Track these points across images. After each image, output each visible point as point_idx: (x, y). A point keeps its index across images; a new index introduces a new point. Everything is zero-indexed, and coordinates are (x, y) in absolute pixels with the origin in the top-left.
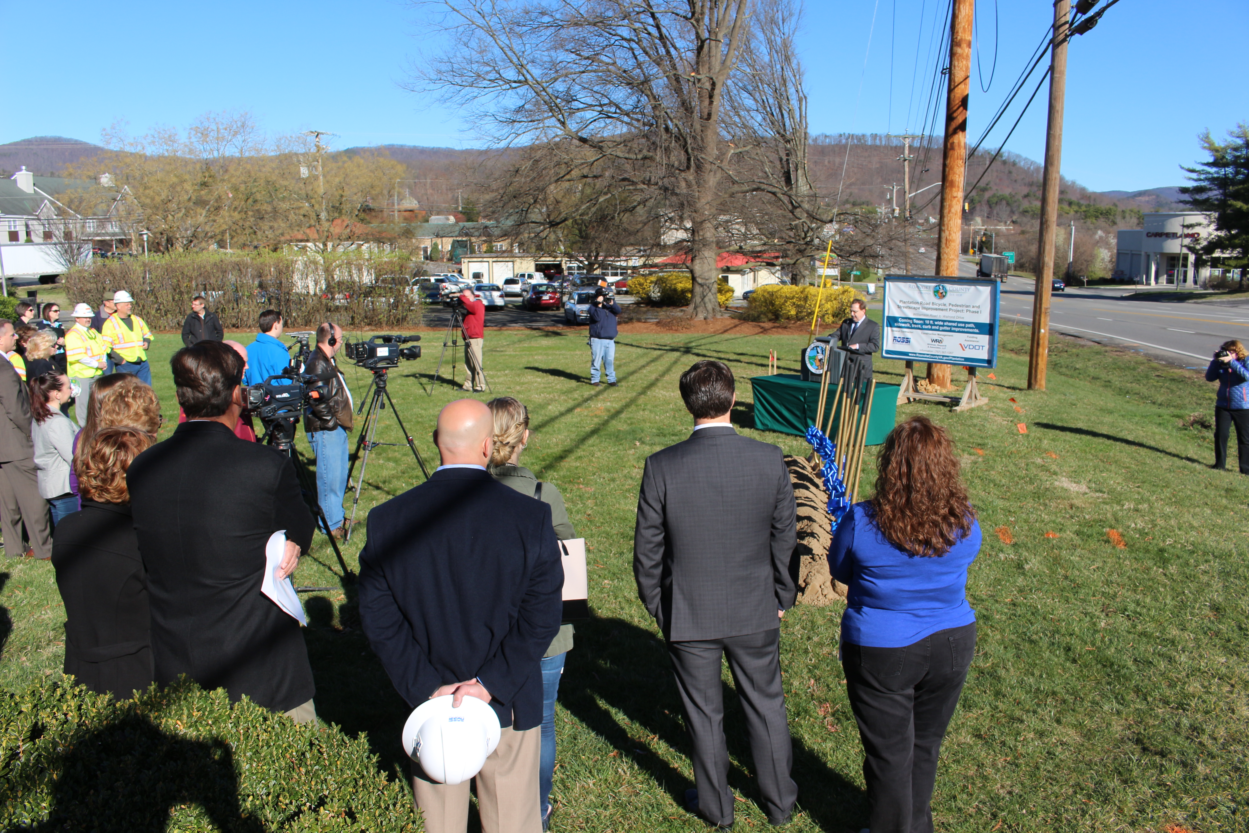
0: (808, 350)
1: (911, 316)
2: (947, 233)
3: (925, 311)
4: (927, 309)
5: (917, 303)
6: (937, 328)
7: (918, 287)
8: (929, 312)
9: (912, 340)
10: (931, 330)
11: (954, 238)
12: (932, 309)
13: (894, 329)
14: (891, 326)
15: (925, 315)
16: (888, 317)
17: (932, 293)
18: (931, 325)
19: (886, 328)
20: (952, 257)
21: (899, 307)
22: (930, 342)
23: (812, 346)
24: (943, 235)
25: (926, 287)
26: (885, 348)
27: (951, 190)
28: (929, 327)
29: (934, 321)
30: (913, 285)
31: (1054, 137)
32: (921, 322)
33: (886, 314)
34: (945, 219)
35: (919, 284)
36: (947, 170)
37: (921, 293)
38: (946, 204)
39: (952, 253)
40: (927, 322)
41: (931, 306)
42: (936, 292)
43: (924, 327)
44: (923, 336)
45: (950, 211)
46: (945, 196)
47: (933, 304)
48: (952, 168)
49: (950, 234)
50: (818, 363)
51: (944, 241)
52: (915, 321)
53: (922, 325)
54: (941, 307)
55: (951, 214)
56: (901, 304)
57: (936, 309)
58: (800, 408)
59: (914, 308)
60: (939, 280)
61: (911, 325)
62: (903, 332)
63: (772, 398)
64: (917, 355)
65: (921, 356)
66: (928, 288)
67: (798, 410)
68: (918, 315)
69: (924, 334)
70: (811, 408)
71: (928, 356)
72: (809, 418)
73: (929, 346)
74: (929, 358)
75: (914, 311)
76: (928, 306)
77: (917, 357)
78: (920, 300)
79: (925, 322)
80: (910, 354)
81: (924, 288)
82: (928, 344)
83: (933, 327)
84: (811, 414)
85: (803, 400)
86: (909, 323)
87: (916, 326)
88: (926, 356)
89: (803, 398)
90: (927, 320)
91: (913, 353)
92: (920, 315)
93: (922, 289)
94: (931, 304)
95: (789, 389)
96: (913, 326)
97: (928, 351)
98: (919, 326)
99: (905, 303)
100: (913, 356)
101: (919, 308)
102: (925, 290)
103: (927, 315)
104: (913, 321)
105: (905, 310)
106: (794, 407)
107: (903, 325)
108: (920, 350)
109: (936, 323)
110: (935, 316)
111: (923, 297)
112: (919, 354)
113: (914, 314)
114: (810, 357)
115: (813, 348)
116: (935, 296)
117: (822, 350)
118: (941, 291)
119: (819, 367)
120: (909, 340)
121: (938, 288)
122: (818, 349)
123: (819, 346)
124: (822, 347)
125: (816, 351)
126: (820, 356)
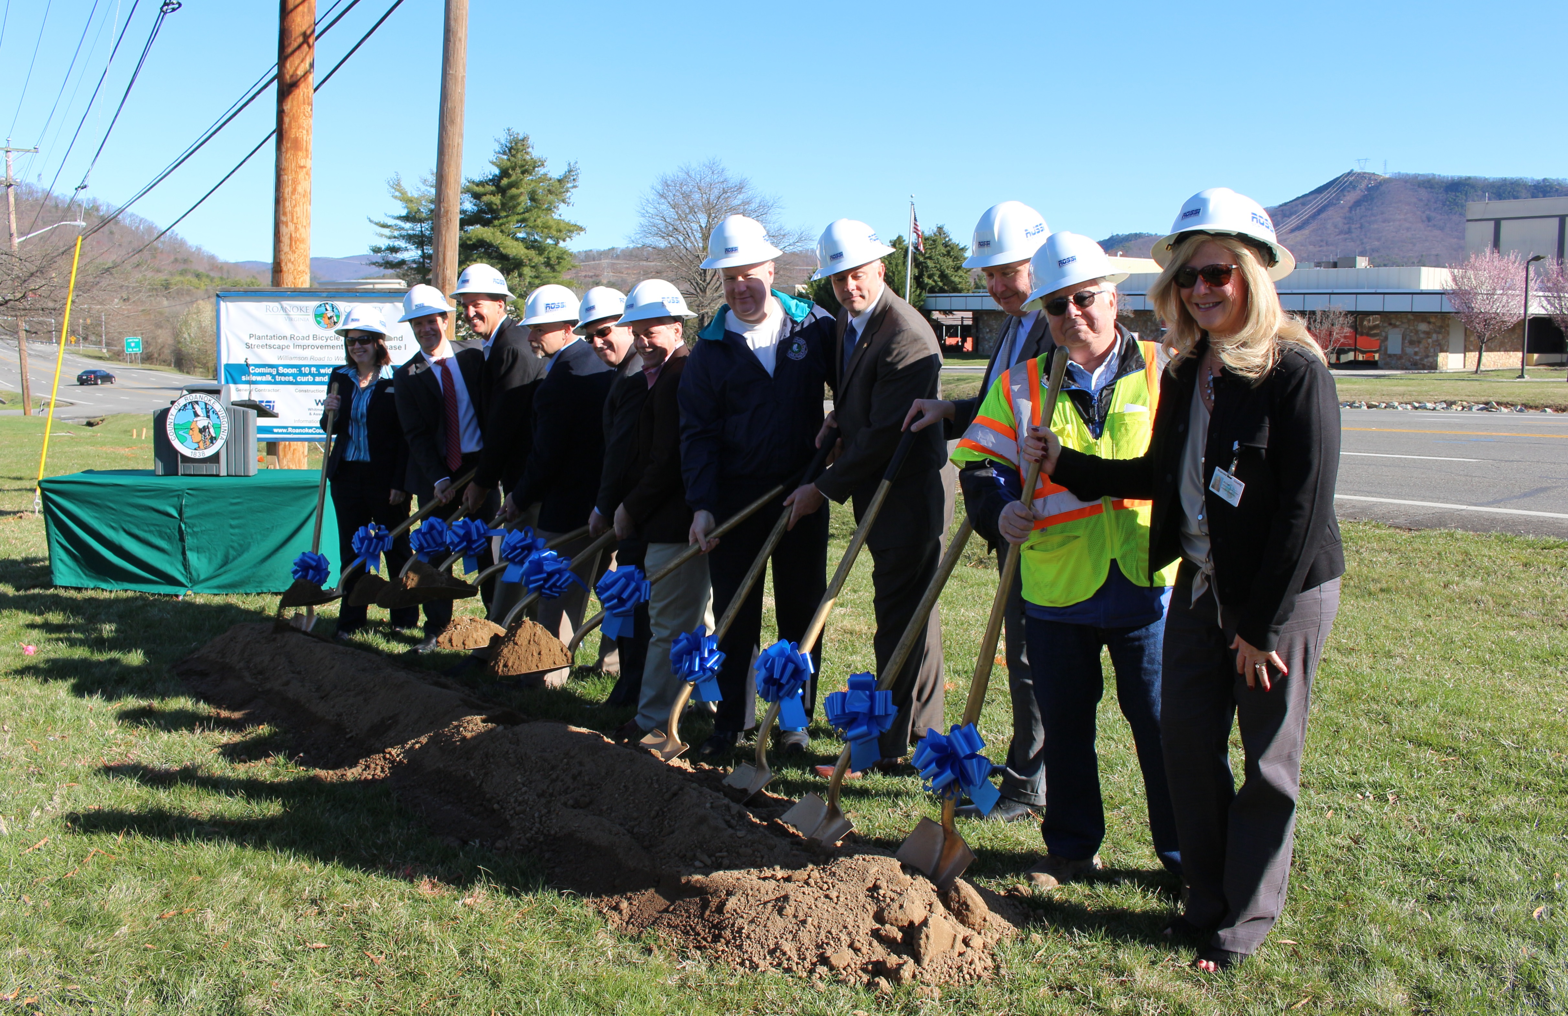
0: (173, 411)
1: (273, 361)
2: (291, 227)
3: (300, 352)
4: (304, 347)
5: (285, 337)
7: (284, 309)
8: (308, 353)
9: (276, 405)
10: (314, 383)
11: (304, 236)
12: (313, 347)
13: (241, 387)
14: (235, 383)
15: (300, 358)
16: (228, 366)
17: (311, 318)
18: (314, 375)
19: (224, 386)
20: (301, 268)
21: (248, 346)
22: (311, 406)
23: (182, 402)
24: (284, 230)
25: (301, 308)
27: (295, 155)
28: (310, 379)
29: (318, 367)
30: (274, 305)
31: (456, 79)
32: (294, 371)
33: (224, 361)
34: (287, 204)
35: (286, 304)
36: (287, 120)
37: (291, 320)
38: (287, 178)
39: (301, 260)
40: (307, 370)
41: (311, 342)
42: (319, 316)
43: (299, 379)
44: (299, 395)
45: (294, 191)
46: (285, 164)
47: (315, 337)
48: (295, 118)
49: (296, 229)
50: (198, 437)
51: (285, 240)
52: (281, 370)
53: (295, 376)
54: (329, 342)
55: (297, 196)
56: (253, 341)
57: (321, 347)
58: (168, 531)
59: (279, 347)
60: (325, 294)
61: (274, 377)
62: (260, 391)
63: (96, 518)
64: (290, 430)
65: (298, 431)
66: (304, 309)
67: (162, 538)
68: (286, 358)
69: (301, 391)
70: (195, 529)
71: (310, 431)
72: (191, 550)
73: (312, 412)
74: (312, 434)
75: (279, 352)
76: (305, 342)
77: (290, 433)
78: (288, 331)
79: (300, 371)
80: (275, 430)
81: (295, 310)
82: (309, 409)
83: (317, 379)
84: (195, 541)
85: (176, 514)
86: (271, 374)
87: (283, 379)
88: (307, 430)
89: (177, 510)
90: (305, 366)
91: (286, 428)
92: (291, 359)
93: (292, 313)
94: (311, 337)
95: (139, 494)
96: (278, 378)
97: (310, 422)
98: (291, 379)
99: (259, 338)
100: (282, 433)
101: (288, 347)
102: (299, 313)
103: (305, 358)
104: (278, 370)
105: (260, 351)
106: (151, 532)
107: (259, 378)
108: (295, 421)
109: (323, 371)
110: (320, 359)
111: (294, 327)
112: (293, 427)
113: (280, 358)
114: (178, 424)
115: (185, 405)
116: (319, 323)
117: (206, 408)
118: (330, 314)
119: (201, 444)
120: (272, 404)
121: (323, 309)
122: (196, 406)
123: (197, 402)
124: (206, 404)
125: (191, 412)
126: (202, 422)
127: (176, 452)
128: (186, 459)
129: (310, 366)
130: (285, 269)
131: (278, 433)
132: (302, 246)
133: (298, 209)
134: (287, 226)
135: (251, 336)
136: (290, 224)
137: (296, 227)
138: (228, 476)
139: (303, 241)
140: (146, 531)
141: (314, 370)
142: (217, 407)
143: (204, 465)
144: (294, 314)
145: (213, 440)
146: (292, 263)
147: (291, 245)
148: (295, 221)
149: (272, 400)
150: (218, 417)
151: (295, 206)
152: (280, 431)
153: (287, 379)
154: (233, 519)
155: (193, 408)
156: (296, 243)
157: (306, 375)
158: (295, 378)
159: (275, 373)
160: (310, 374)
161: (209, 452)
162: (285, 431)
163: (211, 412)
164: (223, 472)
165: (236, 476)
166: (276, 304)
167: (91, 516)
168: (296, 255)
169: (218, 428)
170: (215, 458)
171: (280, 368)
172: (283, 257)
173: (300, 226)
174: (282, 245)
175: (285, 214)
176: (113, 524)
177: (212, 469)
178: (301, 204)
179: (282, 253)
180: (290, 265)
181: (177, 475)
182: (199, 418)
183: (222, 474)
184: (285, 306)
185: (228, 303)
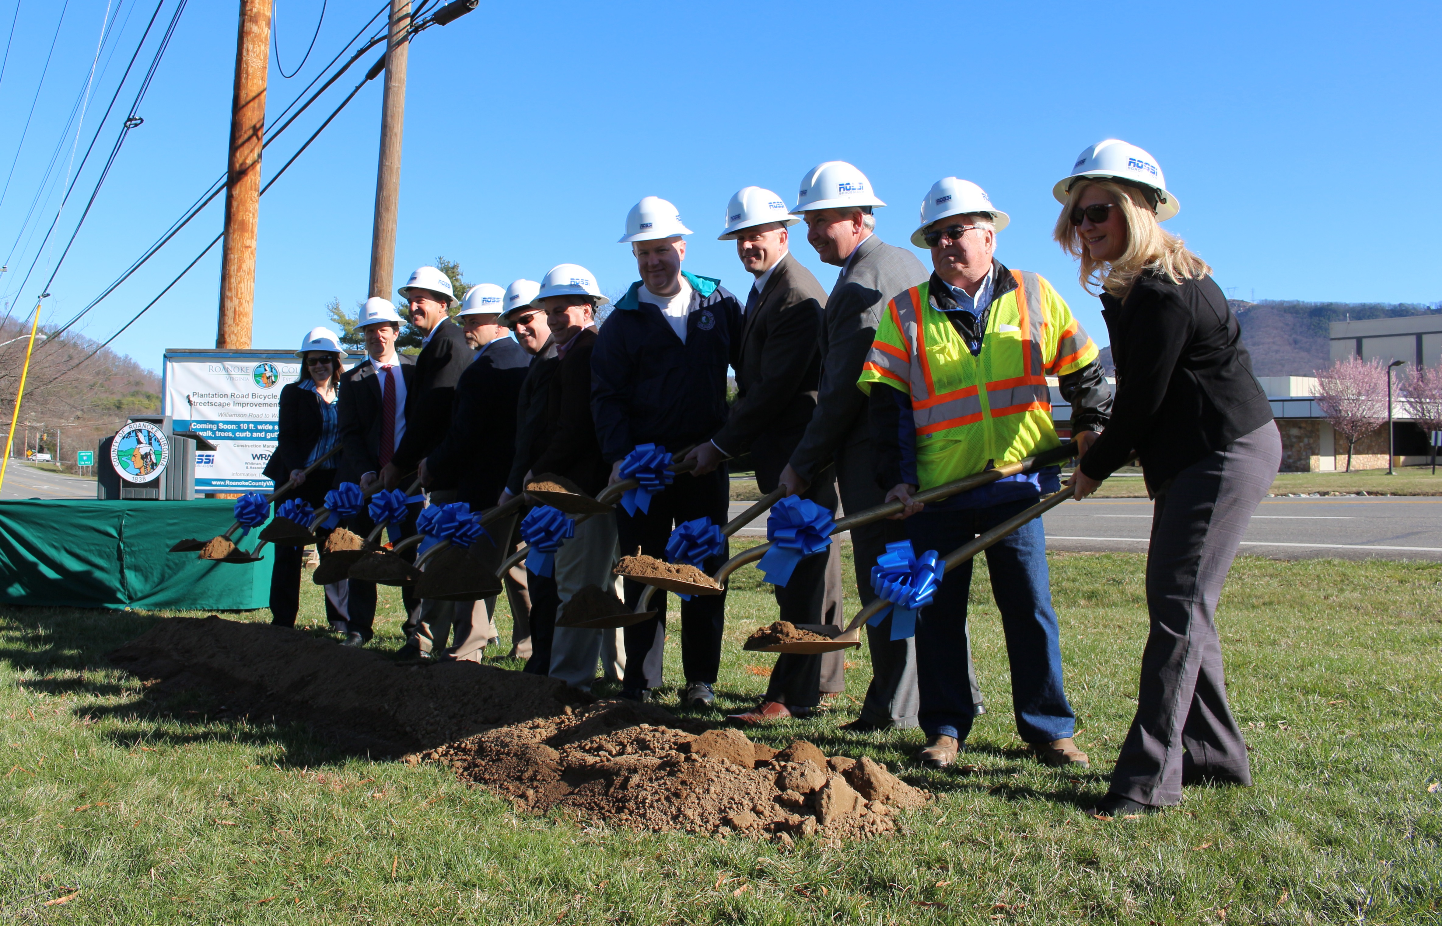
0: (118, 439)
1: (214, 418)
2: (236, 301)
3: (239, 409)
4: (243, 405)
5: (226, 396)
6: (262, 435)
7: (226, 369)
8: (247, 410)
9: (216, 459)
10: (252, 438)
11: (247, 310)
12: (252, 405)
15: (239, 415)
17: (251, 378)
18: (252, 431)
20: (244, 339)
21: (191, 403)
22: (251, 460)
23: (127, 430)
24: (229, 304)
25: (241, 369)
27: (242, 236)
28: (248, 434)
29: (256, 423)
30: (217, 365)
31: (391, 170)
32: (233, 427)
33: (168, 414)
34: (233, 280)
35: (228, 364)
36: (235, 204)
37: (232, 379)
38: (234, 257)
39: (243, 332)
40: (245, 426)
41: (250, 400)
42: (258, 376)
43: (237, 434)
44: (237, 450)
45: (239, 268)
46: (231, 244)
47: (254, 396)
48: (243, 202)
50: (140, 463)
51: (230, 313)
52: (222, 426)
53: (234, 431)
54: (267, 401)
55: (242, 273)
56: (195, 399)
57: (260, 405)
58: (108, 550)
59: (220, 405)
60: (264, 356)
61: (214, 432)
63: (40, 537)
64: (227, 482)
65: (235, 483)
66: (245, 370)
67: (101, 556)
68: (226, 415)
69: (239, 446)
70: (133, 549)
71: (247, 483)
72: (129, 568)
73: (249, 466)
74: (248, 486)
75: (220, 409)
76: (245, 400)
77: (227, 486)
78: (229, 391)
79: (239, 427)
80: (214, 483)
81: (236, 370)
82: (246, 463)
83: (255, 435)
84: (133, 560)
85: (115, 534)
86: (211, 430)
87: (223, 434)
88: (243, 483)
89: (116, 530)
90: (244, 422)
91: (224, 480)
92: (231, 415)
93: (233, 373)
94: (250, 396)
95: (81, 515)
96: (218, 434)
97: (247, 475)
98: (230, 434)
99: (202, 396)
100: (220, 486)
101: (228, 404)
102: (239, 373)
103: (244, 415)
104: (218, 426)
105: (203, 408)
106: (90, 551)
108: (233, 474)
109: (260, 427)
110: (258, 416)
111: (235, 386)
112: (231, 480)
113: (221, 415)
114: (122, 451)
115: (129, 433)
116: (258, 382)
117: (149, 436)
118: (268, 374)
119: (143, 470)
120: (211, 458)
121: (262, 369)
122: (140, 434)
123: (140, 430)
124: (149, 432)
125: (134, 440)
126: (144, 449)
127: (119, 477)
128: (128, 484)
129: (248, 423)
130: (228, 340)
131: (216, 486)
132: (245, 319)
133: (242, 285)
134: (231, 301)
135: (194, 394)
136: (234, 299)
137: (240, 302)
138: (167, 500)
139: (246, 315)
140: (86, 551)
141: (252, 426)
142: (159, 435)
143: (144, 490)
144: (235, 373)
145: (154, 466)
146: (236, 335)
147: (234, 318)
148: (239, 296)
149: (212, 454)
150: (160, 445)
151: (240, 282)
152: (218, 483)
153: (226, 434)
154: (169, 539)
155: (137, 436)
156: (239, 316)
157: (244, 431)
158: (234, 434)
159: (215, 429)
160: (248, 430)
161: (149, 478)
162: (223, 483)
163: (153, 439)
164: (162, 497)
165: (174, 500)
166: (219, 365)
167: (34, 536)
168: (239, 328)
169: (159, 454)
170: (155, 483)
171: (220, 424)
172: (227, 329)
173: (243, 301)
174: (226, 318)
175: (230, 290)
176: (55, 544)
177: (152, 493)
178: (245, 280)
179: (227, 325)
180: (233, 337)
181: (118, 498)
182: (141, 445)
183: (161, 498)
184: (227, 366)
185: (174, 364)
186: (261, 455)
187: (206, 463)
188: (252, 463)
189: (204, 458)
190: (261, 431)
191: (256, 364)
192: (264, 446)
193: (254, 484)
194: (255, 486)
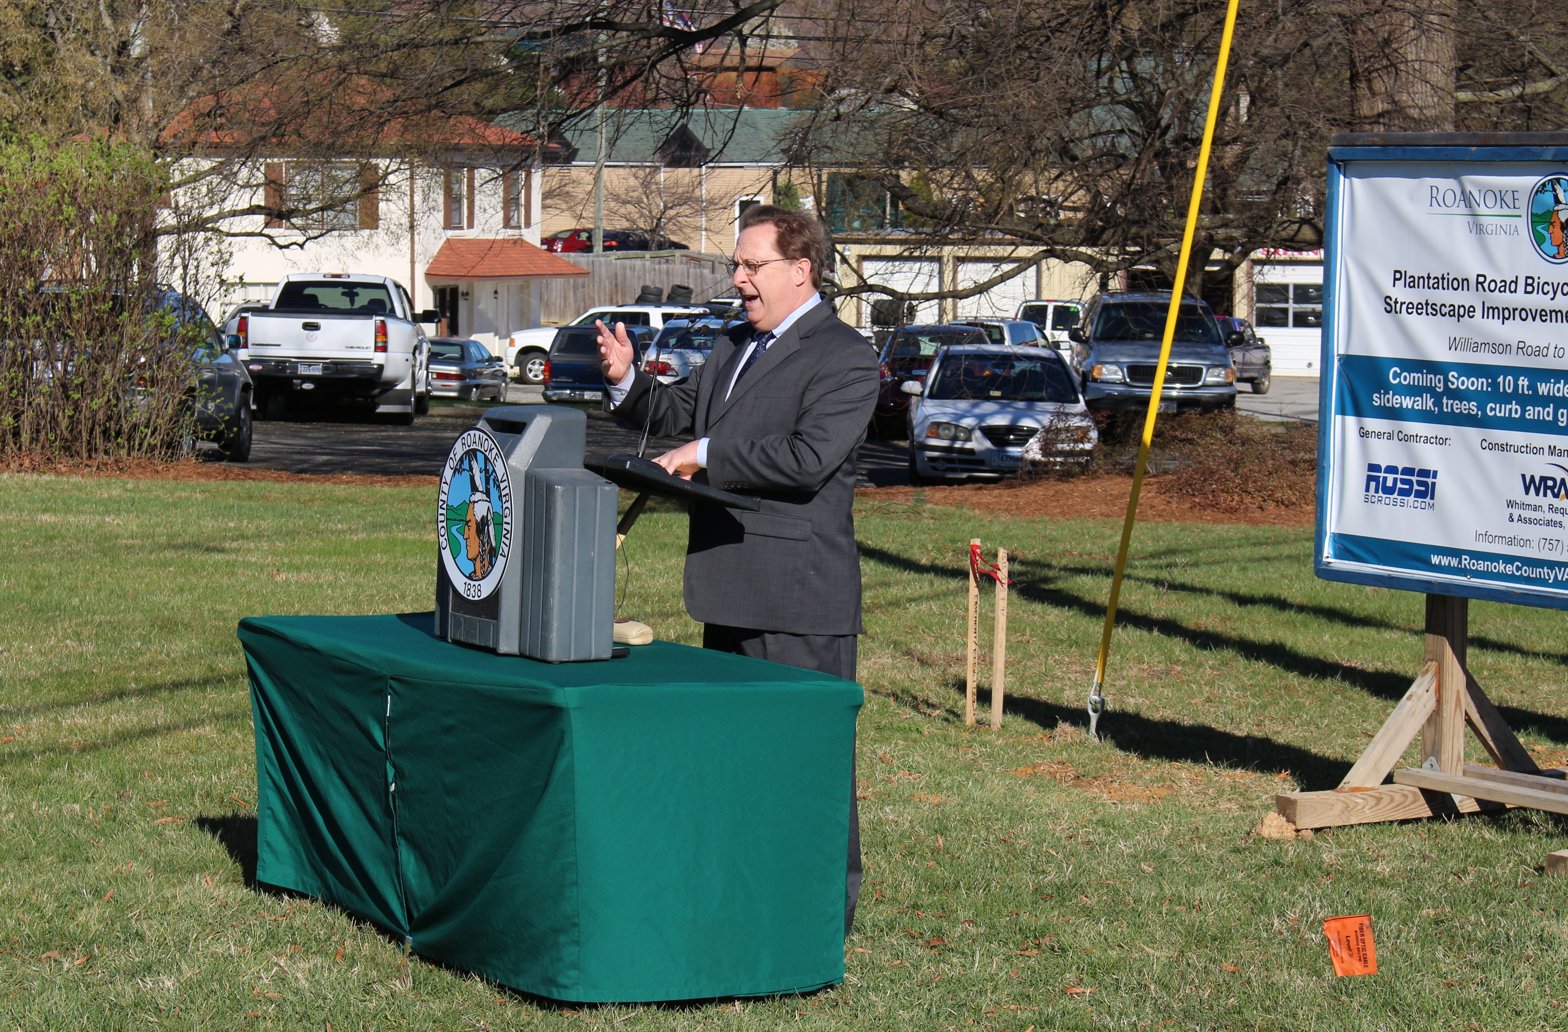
1: (1440, 353)
3: (1494, 328)
4: (1505, 314)
5: (1465, 283)
6: (1549, 412)
7: (1466, 198)
8: (1514, 331)
9: (1442, 483)
10: (1524, 424)
12: (1526, 313)
13: (1373, 424)
14: (1359, 413)
15: (1496, 348)
16: (1348, 361)
17: (1523, 225)
18: (1524, 401)
19: (1336, 421)
21: (1390, 306)
22: (1517, 492)
25: (1500, 197)
26: (1332, 526)
28: (1514, 409)
29: (1536, 375)
32: (1481, 384)
33: (1338, 347)
35: (1475, 182)
37: (1479, 229)
40: (1506, 383)
41: (1519, 299)
42: (1542, 220)
43: (1493, 409)
44: (1489, 457)
47: (1531, 285)
50: (475, 545)
52: (1456, 380)
53: (1482, 398)
56: (1400, 293)
57: (1543, 315)
59: (1453, 312)
60: (1549, 153)
61: (1438, 399)
62: (1406, 438)
64: (1466, 561)
65: (1481, 566)
66: (1508, 199)
68: (1466, 345)
69: (1493, 446)
71: (1510, 569)
73: (1516, 512)
74: (1512, 578)
75: (1448, 326)
76: (1508, 299)
77: (1464, 572)
78: (1472, 267)
79: (1495, 385)
80: (1435, 560)
81: (1490, 201)
82: (1510, 504)
83: (1532, 413)
85: (380, 739)
86: (1431, 390)
87: (1460, 407)
88: (1501, 567)
90: (1505, 371)
91: (1456, 553)
92: (1477, 347)
93: (1482, 210)
94: (1518, 285)
96: (1447, 404)
97: (1511, 541)
98: (1472, 407)
99: (1413, 283)
101: (1470, 311)
102: (1497, 210)
103: (1505, 348)
104: (1446, 380)
105: (1417, 323)
107: (1407, 402)
108: (1478, 536)
109: (1543, 389)
110: (1538, 352)
111: (1486, 251)
112: (1477, 555)
113: (1454, 344)
114: (452, 509)
115: (461, 460)
116: (1539, 240)
117: (487, 470)
119: (478, 565)
120: (1430, 481)
121: (1548, 197)
122: (473, 466)
123: (474, 453)
124: (486, 459)
126: (481, 506)
128: (458, 602)
129: (1516, 372)
131: (1438, 569)
135: (1398, 276)
141: (1523, 382)
144: (1487, 211)
145: (492, 554)
149: (1432, 468)
150: (500, 497)
152: (1445, 561)
153: (1465, 407)
155: (471, 468)
157: (1505, 399)
158: (1482, 407)
159: (1440, 387)
160: (1516, 396)
161: (486, 588)
162: (1454, 562)
163: (491, 482)
164: (508, 644)
166: (1446, 184)
170: (494, 605)
171: (1453, 375)
181: (447, 641)
182: (478, 496)
183: (503, 649)
184: (1469, 188)
185: (1355, 181)
186: (1544, 479)
187: (1419, 494)
188: (1525, 506)
189: (1414, 479)
190: (1544, 401)
191: (1531, 181)
192: (1552, 450)
193: (1526, 571)
194: (1528, 580)
